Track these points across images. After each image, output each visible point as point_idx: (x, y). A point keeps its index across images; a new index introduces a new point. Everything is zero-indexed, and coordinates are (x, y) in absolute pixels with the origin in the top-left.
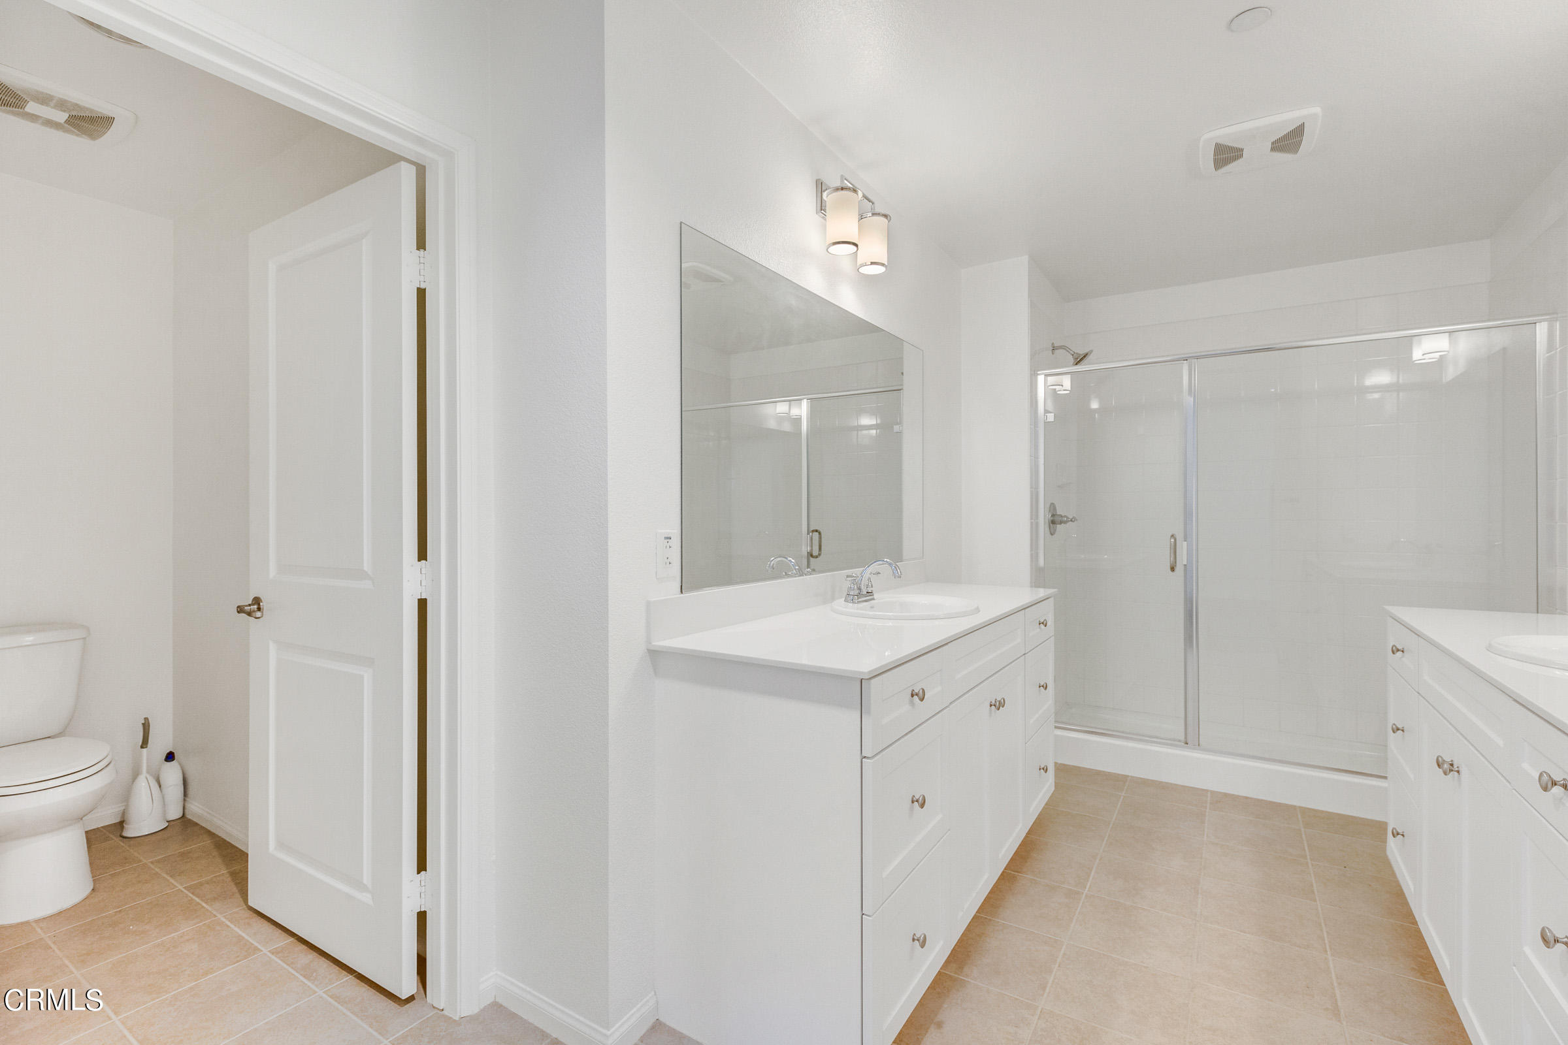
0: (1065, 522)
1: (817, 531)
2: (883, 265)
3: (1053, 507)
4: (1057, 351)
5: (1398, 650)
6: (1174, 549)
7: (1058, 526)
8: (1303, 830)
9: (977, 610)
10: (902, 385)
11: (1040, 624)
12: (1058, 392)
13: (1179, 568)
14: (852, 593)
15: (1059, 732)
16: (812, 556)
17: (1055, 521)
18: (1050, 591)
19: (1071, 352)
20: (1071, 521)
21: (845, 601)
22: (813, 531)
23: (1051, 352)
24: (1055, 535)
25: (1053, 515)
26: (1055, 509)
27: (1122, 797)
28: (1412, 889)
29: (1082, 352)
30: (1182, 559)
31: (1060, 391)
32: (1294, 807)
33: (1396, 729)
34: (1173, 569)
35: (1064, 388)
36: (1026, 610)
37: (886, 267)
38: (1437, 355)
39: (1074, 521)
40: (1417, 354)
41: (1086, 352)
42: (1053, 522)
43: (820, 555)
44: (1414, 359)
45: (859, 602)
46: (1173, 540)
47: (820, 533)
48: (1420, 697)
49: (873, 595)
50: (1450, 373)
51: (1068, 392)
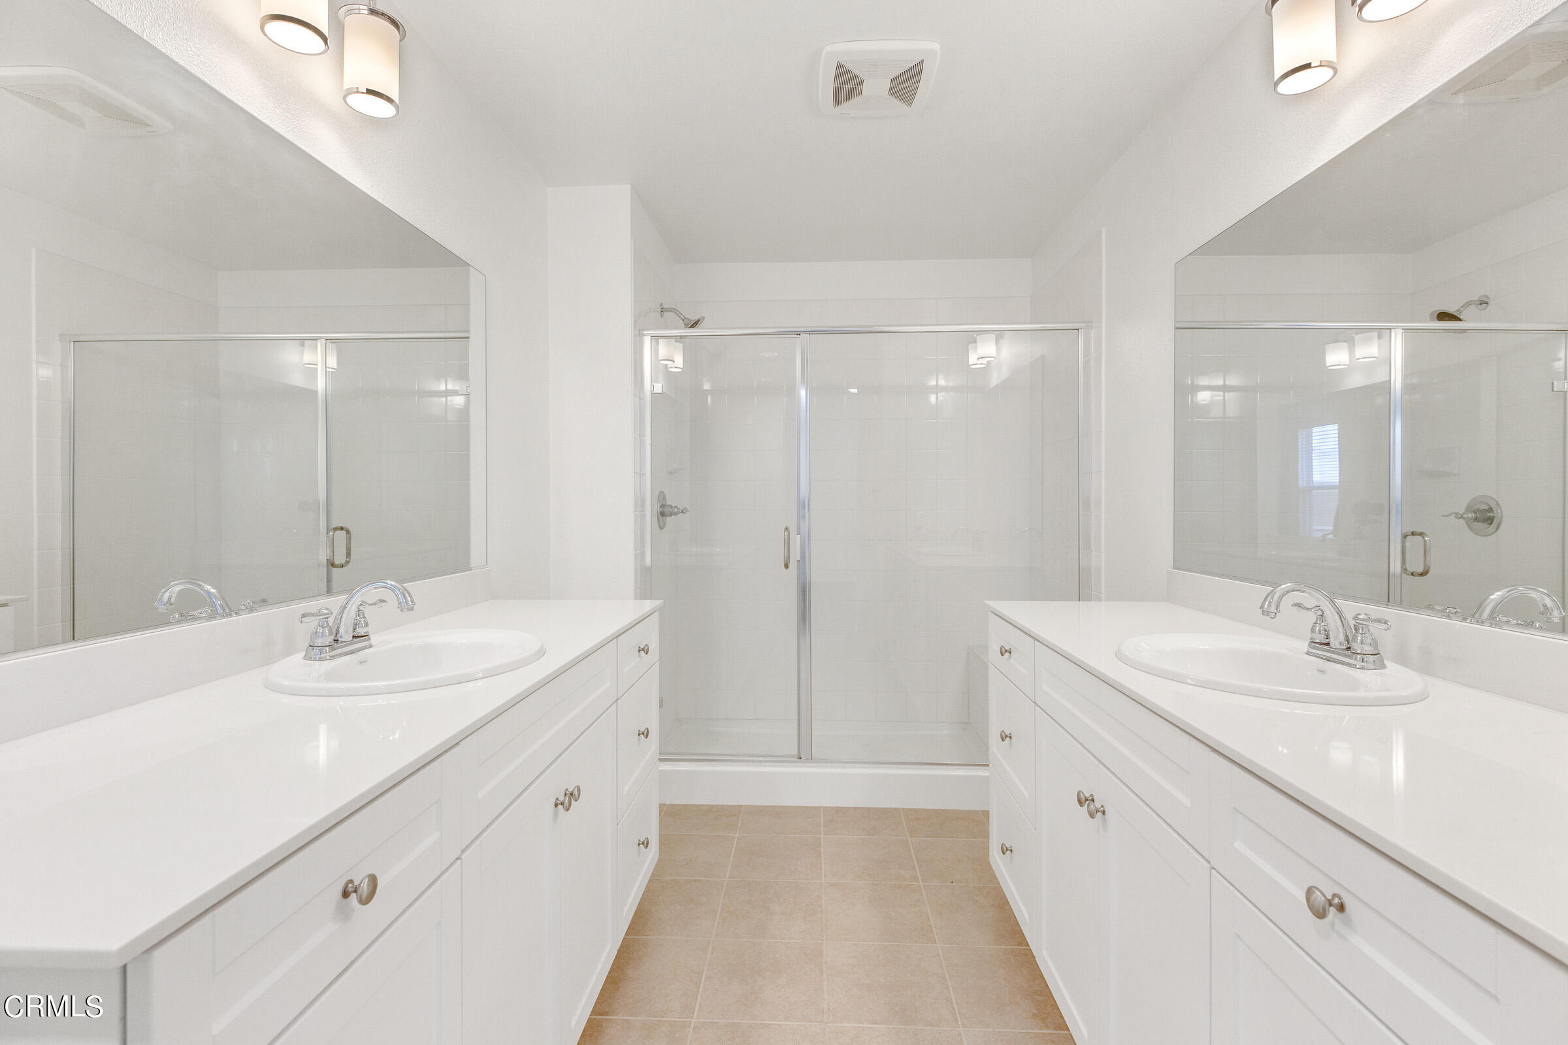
0: (676, 514)
1: (342, 529)
2: (389, 100)
3: (662, 496)
4: (666, 314)
5: (1006, 651)
6: (787, 543)
7: (668, 518)
8: (909, 838)
9: (541, 653)
10: (468, 331)
11: (639, 651)
12: (670, 370)
13: (793, 565)
14: (319, 642)
15: (666, 767)
16: (333, 565)
17: (664, 512)
18: (657, 603)
19: (682, 317)
20: (682, 512)
21: (305, 658)
22: (335, 529)
23: (659, 314)
24: (665, 529)
25: (662, 506)
26: (664, 498)
27: (736, 840)
28: (1027, 919)
29: (694, 318)
30: (795, 555)
31: (672, 367)
32: (897, 810)
33: (1004, 737)
34: (786, 566)
35: (674, 365)
36: (619, 638)
37: (397, 107)
38: (985, 361)
39: (685, 513)
40: (973, 359)
41: (697, 318)
42: (662, 514)
43: (347, 562)
44: (970, 364)
45: (333, 657)
46: (786, 533)
47: (348, 532)
48: (1036, 707)
49: (369, 639)
50: (995, 380)
51: (681, 370)
